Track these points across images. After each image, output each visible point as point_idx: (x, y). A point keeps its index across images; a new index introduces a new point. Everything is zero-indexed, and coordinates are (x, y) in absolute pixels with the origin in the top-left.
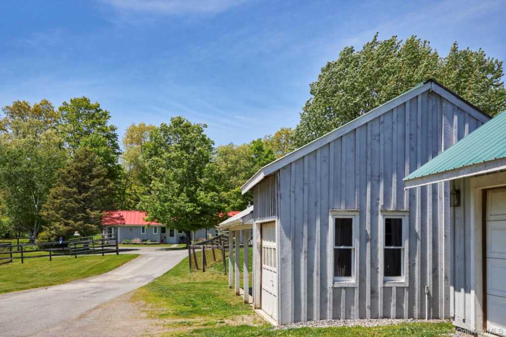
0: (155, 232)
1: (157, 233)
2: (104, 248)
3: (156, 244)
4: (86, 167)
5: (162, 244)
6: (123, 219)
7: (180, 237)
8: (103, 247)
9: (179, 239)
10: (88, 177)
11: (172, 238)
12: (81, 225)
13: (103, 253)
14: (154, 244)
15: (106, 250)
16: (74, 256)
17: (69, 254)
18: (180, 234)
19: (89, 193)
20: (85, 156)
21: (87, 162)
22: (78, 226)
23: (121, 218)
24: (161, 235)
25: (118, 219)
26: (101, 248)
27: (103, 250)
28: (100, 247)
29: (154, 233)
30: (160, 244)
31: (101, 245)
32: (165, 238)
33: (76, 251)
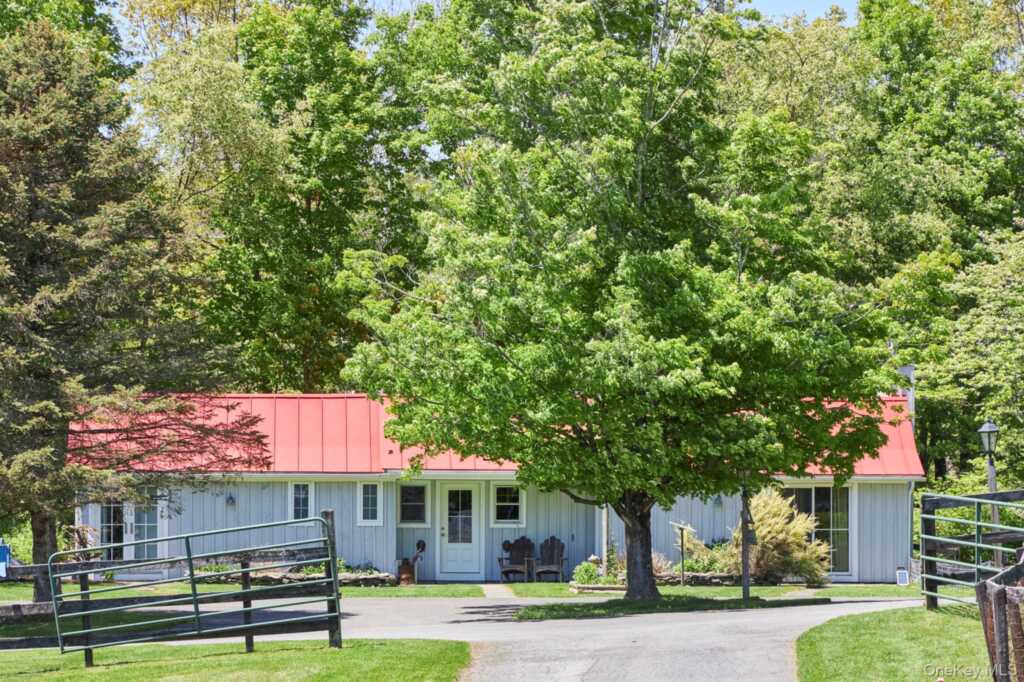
0: (370, 513)
1: (379, 522)
2: (256, 604)
3: (382, 582)
4: (54, 134)
5: (411, 580)
6: (258, 440)
7: (507, 546)
8: (246, 598)
9: (499, 552)
10: (67, 195)
11: (460, 546)
12: (40, 472)
13: (249, 634)
14: (367, 582)
15: (263, 614)
16: (77, 652)
17: (53, 642)
18: (508, 525)
19: (75, 285)
20: (41, 74)
21: (58, 107)
22: (22, 476)
23: (247, 432)
24: (399, 531)
25: (229, 434)
26: (238, 606)
27: (247, 616)
28: (235, 597)
29: (361, 522)
30: (396, 583)
31: (237, 588)
32: (421, 546)
33: (86, 621)
